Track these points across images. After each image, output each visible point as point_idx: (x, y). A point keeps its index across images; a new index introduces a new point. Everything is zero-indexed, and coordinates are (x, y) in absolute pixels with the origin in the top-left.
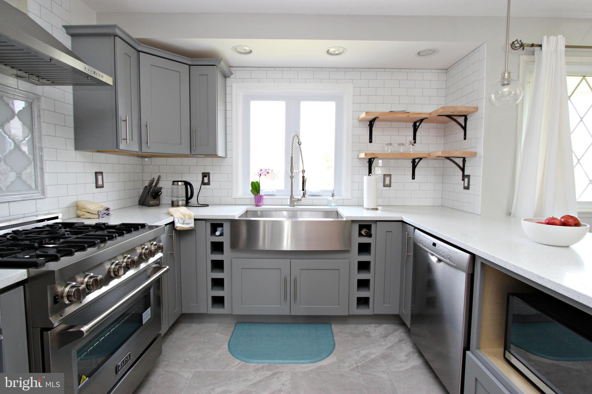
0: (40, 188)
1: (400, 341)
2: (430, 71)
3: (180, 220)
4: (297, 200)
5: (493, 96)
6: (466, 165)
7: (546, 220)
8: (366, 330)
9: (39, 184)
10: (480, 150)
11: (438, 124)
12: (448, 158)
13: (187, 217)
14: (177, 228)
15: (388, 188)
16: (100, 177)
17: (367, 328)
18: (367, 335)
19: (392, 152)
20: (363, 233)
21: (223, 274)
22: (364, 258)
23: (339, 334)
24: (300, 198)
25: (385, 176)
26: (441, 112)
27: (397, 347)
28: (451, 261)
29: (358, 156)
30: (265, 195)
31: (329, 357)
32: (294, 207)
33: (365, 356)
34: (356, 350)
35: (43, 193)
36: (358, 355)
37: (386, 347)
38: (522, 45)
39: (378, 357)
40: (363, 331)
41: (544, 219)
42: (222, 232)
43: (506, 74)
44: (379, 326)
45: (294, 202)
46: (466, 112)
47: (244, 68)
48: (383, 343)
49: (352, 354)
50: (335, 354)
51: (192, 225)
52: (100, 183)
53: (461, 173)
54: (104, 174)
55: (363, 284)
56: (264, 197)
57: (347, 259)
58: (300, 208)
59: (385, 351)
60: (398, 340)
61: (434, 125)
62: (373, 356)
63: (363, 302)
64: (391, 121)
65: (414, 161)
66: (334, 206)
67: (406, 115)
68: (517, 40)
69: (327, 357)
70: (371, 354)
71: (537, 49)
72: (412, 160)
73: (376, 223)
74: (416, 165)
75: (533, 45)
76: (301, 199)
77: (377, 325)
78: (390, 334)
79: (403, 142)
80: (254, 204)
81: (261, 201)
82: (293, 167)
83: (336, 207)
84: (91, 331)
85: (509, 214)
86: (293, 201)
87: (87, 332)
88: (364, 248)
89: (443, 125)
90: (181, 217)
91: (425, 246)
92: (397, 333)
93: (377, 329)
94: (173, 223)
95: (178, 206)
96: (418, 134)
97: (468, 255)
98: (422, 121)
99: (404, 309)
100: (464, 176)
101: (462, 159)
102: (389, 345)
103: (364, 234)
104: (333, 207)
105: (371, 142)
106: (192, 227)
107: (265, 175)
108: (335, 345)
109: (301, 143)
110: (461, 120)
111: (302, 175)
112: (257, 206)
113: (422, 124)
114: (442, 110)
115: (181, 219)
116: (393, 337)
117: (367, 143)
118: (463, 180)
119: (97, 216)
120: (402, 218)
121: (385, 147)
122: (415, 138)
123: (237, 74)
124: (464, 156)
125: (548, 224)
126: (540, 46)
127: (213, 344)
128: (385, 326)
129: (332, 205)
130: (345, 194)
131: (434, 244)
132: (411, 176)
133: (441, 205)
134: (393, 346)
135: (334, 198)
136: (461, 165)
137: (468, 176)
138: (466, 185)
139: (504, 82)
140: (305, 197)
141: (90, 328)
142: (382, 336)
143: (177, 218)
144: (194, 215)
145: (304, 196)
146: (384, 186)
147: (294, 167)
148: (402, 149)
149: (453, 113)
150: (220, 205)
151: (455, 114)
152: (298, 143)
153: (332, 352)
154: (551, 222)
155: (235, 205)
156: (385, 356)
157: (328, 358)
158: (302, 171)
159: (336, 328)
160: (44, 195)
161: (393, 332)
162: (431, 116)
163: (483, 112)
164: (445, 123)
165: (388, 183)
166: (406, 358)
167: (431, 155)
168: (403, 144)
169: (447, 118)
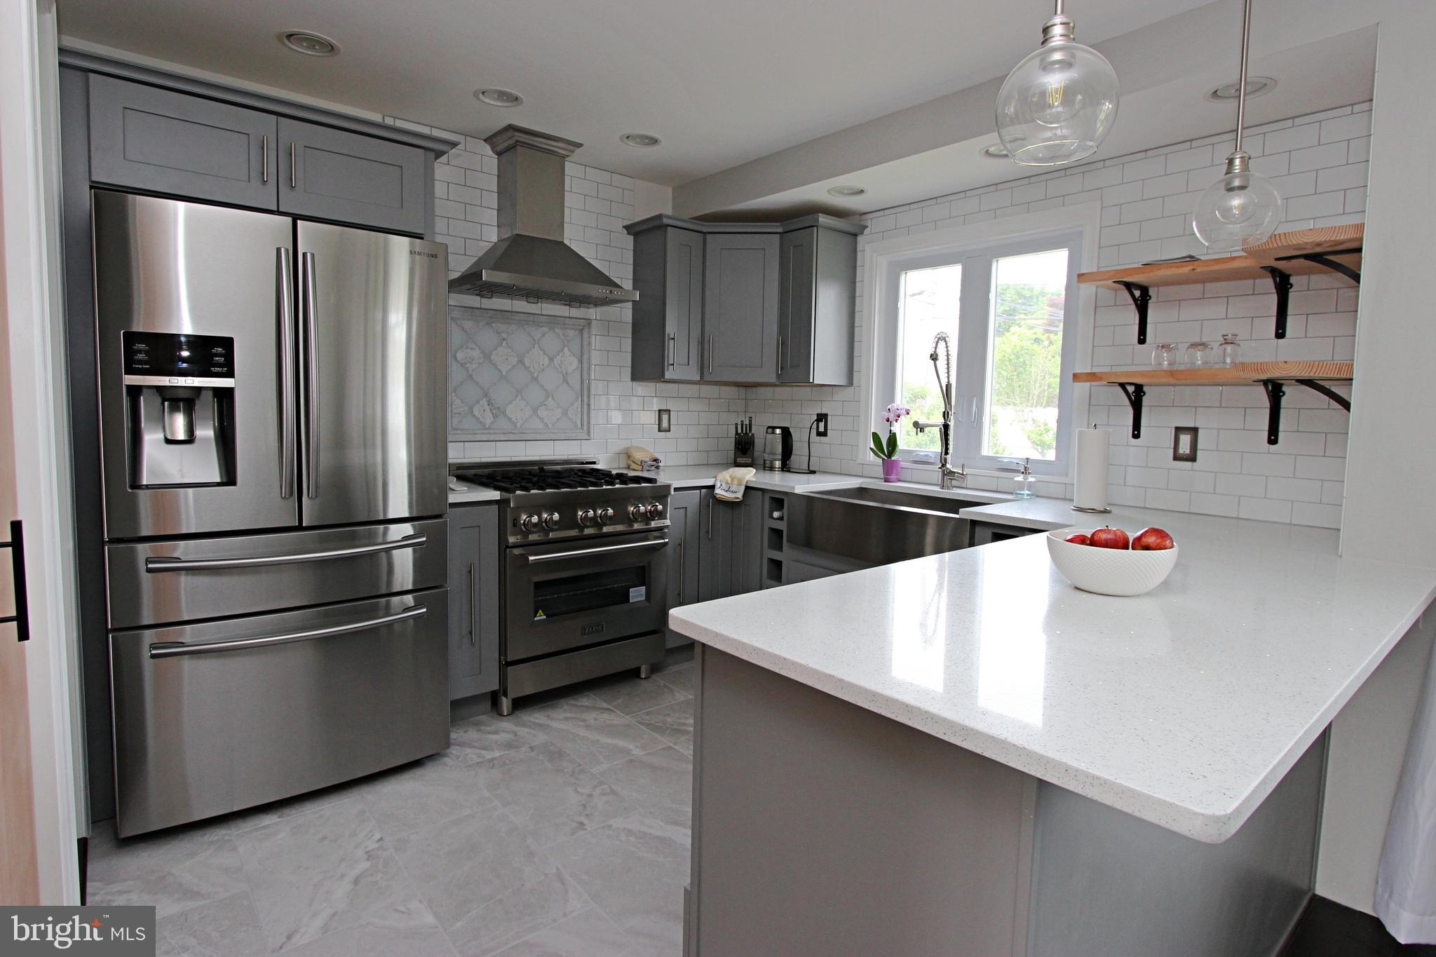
0: (585, 428)
3: (724, 484)
4: (957, 476)
9: (585, 423)
12: (1308, 383)
13: (736, 482)
14: (718, 496)
15: (1186, 464)
16: (665, 417)
25: (1181, 432)
32: (951, 489)
35: (589, 433)
45: (951, 480)
47: (885, 211)
51: (740, 495)
52: (665, 424)
54: (671, 413)
65: (1276, 390)
66: (1028, 495)
67: (1185, 270)
84: (537, 563)
86: (948, 477)
87: (532, 560)
90: (727, 480)
94: (713, 487)
95: (772, 469)
105: (1142, 340)
106: (738, 498)
112: (886, 480)
115: (727, 483)
117: (1134, 345)
119: (640, 468)
121: (1160, 353)
122: (1281, 324)
123: (873, 225)
129: (1022, 492)
135: (1028, 477)
141: (536, 560)
143: (720, 481)
144: (747, 481)
146: (1176, 458)
148: (1200, 357)
150: (840, 474)
160: (589, 436)
165: (1188, 452)
168: (1202, 345)
169: (1306, 261)
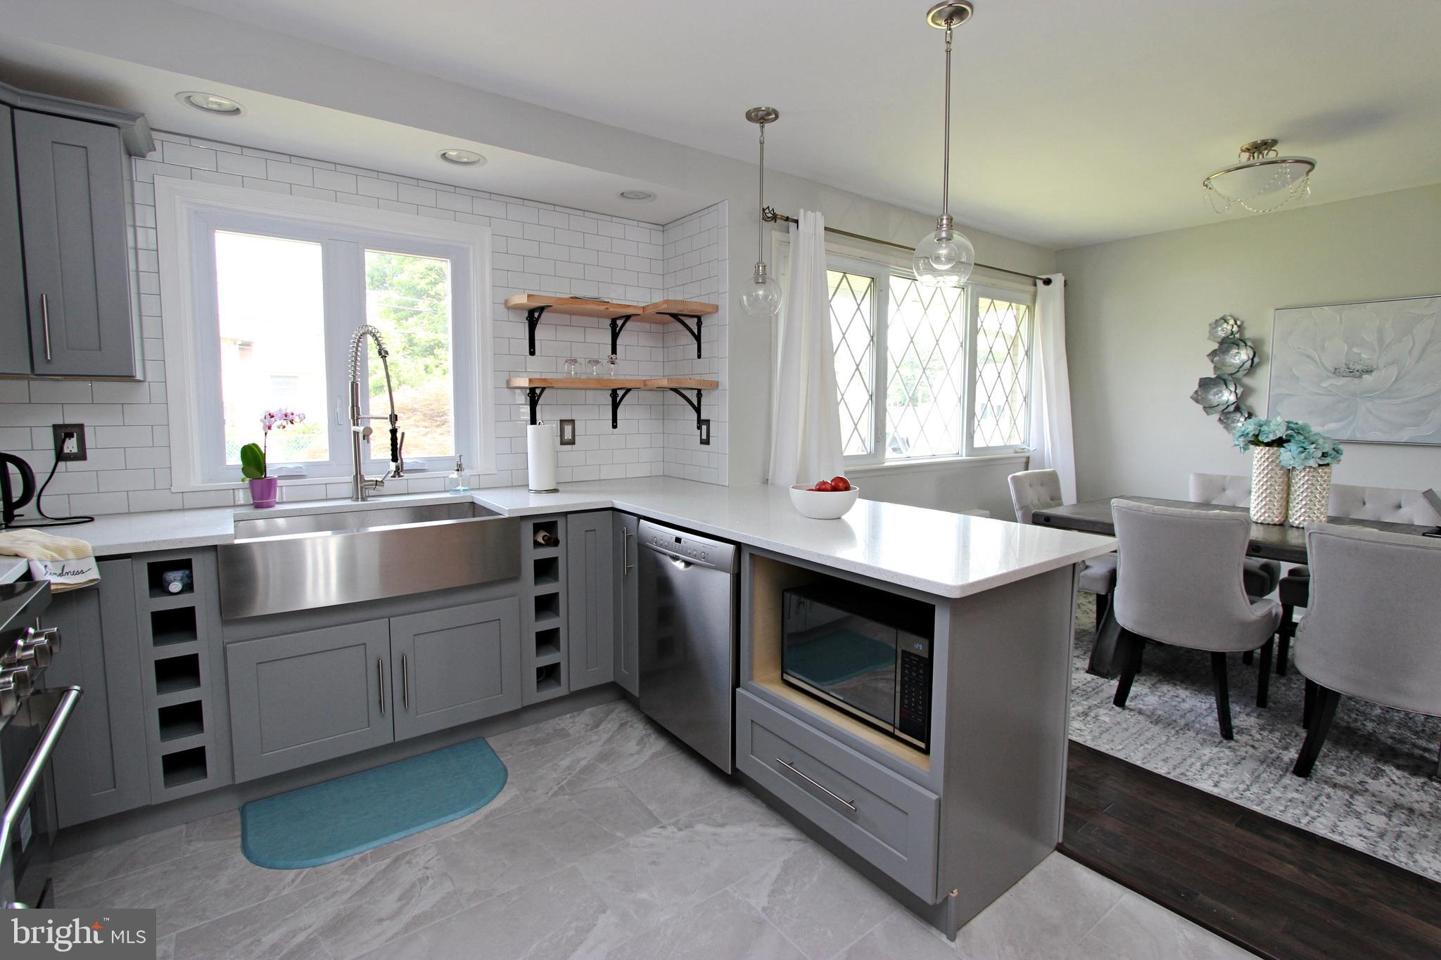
1: (622, 725)
2: (636, 223)
3: (49, 564)
4: (372, 485)
5: (745, 298)
6: (703, 403)
7: (817, 485)
8: (558, 727)
10: (724, 379)
11: (653, 325)
12: (675, 390)
13: (70, 555)
15: (569, 447)
17: (558, 724)
18: (563, 734)
19: (578, 376)
20: (540, 540)
21: (198, 689)
22: (546, 589)
23: (508, 749)
24: (380, 479)
25: (564, 423)
26: (663, 308)
27: (619, 737)
28: (707, 561)
29: (508, 382)
30: (282, 477)
31: (502, 792)
32: (367, 500)
33: (569, 767)
34: (550, 764)
36: (555, 770)
37: (600, 743)
38: (775, 217)
39: (591, 762)
40: (552, 731)
41: (813, 485)
42: (189, 581)
43: (761, 268)
44: (578, 715)
45: (364, 489)
46: (701, 311)
47: (193, 140)
48: (595, 738)
49: (544, 771)
50: (512, 783)
53: (695, 415)
55: (547, 640)
56: (280, 483)
57: (513, 595)
58: (385, 503)
59: (601, 749)
60: (617, 725)
61: (647, 326)
62: (583, 763)
63: (548, 674)
64: (571, 313)
65: (614, 393)
66: (464, 490)
67: (602, 308)
68: (768, 207)
69: (498, 793)
70: (579, 761)
71: (793, 225)
72: (610, 392)
73: (567, 517)
74: (618, 400)
75: (787, 219)
76: (382, 482)
77: (575, 713)
78: (602, 721)
79: (596, 357)
80: (252, 502)
81: (272, 493)
82: (357, 406)
83: (468, 494)
85: (766, 481)
86: (361, 488)
88: (545, 569)
89: (659, 328)
90: (52, 557)
91: (661, 546)
92: (613, 715)
93: (577, 719)
96: (619, 342)
97: (731, 547)
98: (627, 318)
99: (625, 669)
100: (701, 422)
101: (696, 391)
102: (605, 737)
103: (543, 543)
104: (462, 494)
105: (532, 353)
106: (93, 580)
107: (284, 427)
108: (506, 770)
109: (387, 353)
110: (692, 323)
111: (390, 427)
112: (259, 506)
113: (629, 324)
114: (665, 306)
115: (51, 561)
116: (609, 723)
117: (527, 356)
118: (699, 428)
120: (612, 502)
121: (564, 365)
122: (614, 351)
123: (167, 150)
124: (699, 388)
125: (819, 490)
126: (797, 222)
127: (195, 868)
128: (588, 710)
129: (457, 488)
130: (480, 463)
131: (678, 540)
132: (610, 422)
133: (662, 474)
134: (612, 736)
135: (463, 473)
136: (695, 403)
137: (707, 422)
138: (704, 437)
139: (758, 279)
140: (400, 476)
142: (589, 727)
143: (39, 561)
144: (92, 547)
145: (399, 473)
146: (562, 443)
147: (359, 406)
148: (595, 371)
149: (683, 311)
150: (129, 513)
151: (685, 313)
152: (380, 353)
153: (504, 783)
154: (822, 488)
155: (183, 510)
156: (603, 757)
157: (500, 794)
158: (391, 416)
159: (496, 741)
161: (607, 715)
162: (645, 312)
163: (725, 315)
164: (664, 323)
165: (570, 438)
166: (638, 748)
167: (647, 383)
168: (597, 362)
169: (670, 317)
